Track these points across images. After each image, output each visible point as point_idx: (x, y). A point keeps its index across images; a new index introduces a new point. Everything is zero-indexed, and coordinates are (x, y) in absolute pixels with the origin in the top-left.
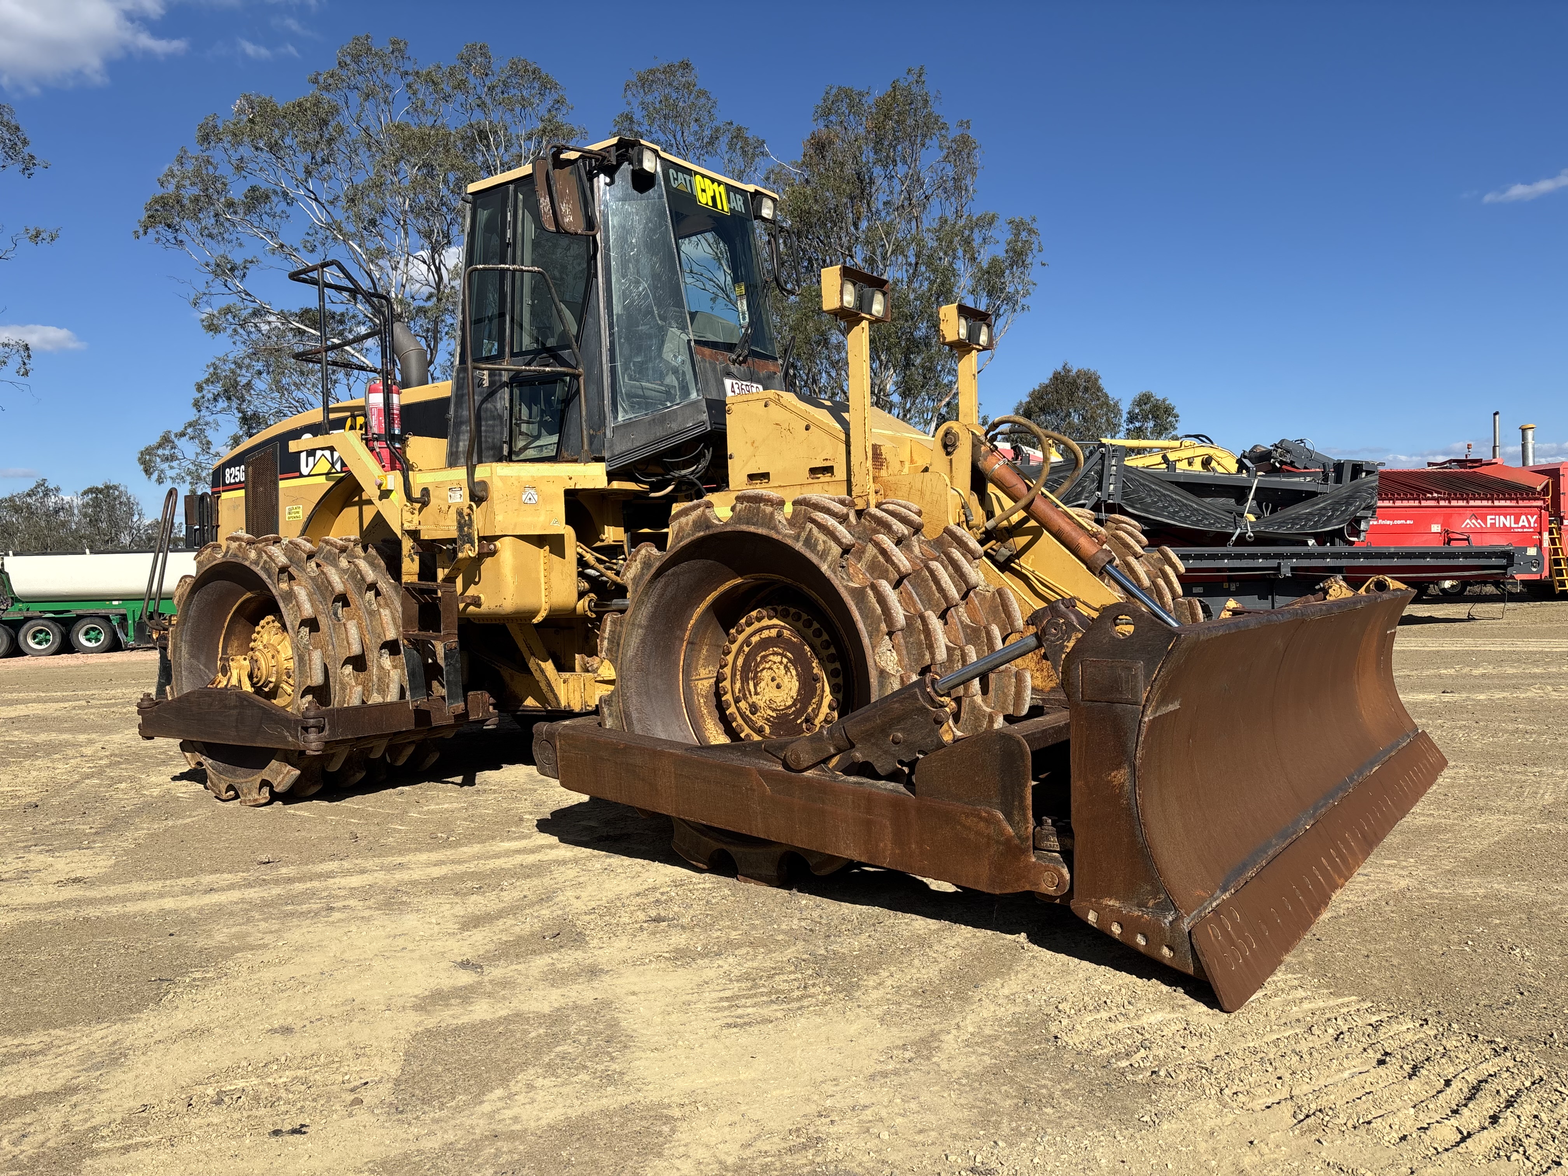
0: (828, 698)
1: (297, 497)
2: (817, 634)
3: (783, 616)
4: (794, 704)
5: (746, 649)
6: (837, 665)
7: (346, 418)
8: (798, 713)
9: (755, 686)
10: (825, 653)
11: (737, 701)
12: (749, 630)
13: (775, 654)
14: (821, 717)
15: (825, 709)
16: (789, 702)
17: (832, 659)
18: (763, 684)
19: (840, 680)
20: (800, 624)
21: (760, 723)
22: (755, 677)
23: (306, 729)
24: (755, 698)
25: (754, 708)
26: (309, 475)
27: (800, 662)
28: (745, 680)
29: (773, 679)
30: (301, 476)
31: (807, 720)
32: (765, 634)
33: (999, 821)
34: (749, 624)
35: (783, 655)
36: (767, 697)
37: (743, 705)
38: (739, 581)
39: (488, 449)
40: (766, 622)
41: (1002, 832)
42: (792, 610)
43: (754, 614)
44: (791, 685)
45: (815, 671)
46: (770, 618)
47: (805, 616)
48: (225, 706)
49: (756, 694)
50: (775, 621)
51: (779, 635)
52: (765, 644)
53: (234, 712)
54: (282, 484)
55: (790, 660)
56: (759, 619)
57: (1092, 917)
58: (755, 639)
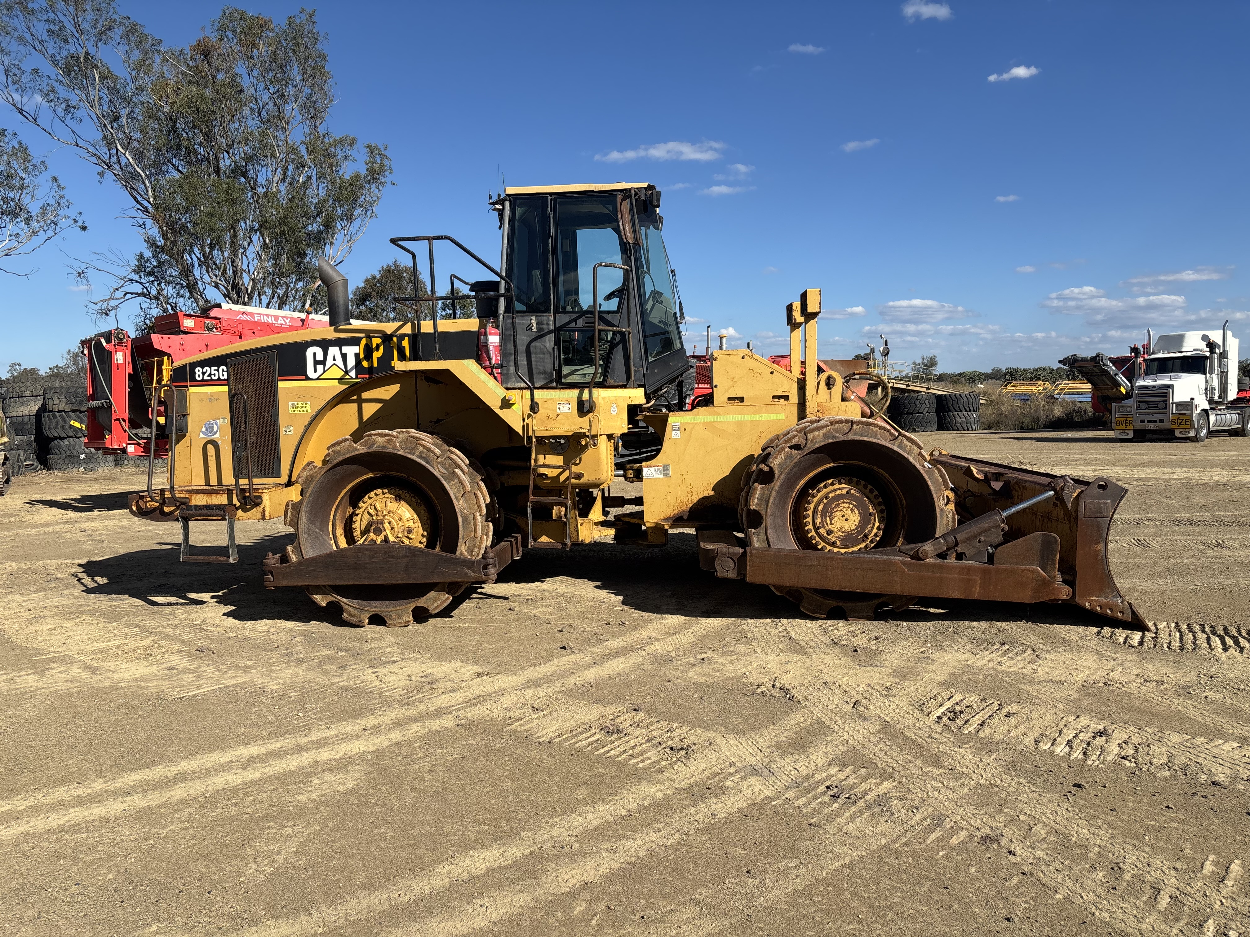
0: (877, 524)
1: (302, 396)
2: (871, 491)
3: (849, 483)
4: (856, 528)
5: (825, 501)
6: (883, 507)
7: (361, 338)
8: (859, 533)
9: (831, 521)
10: (876, 501)
11: (817, 529)
12: (825, 491)
13: (844, 503)
14: (873, 534)
15: (875, 530)
16: (854, 527)
17: (879, 504)
18: (836, 519)
19: (885, 515)
20: (861, 487)
21: (833, 540)
22: (831, 515)
23: (485, 567)
24: (830, 527)
25: (829, 532)
26: (318, 379)
27: (860, 506)
28: (824, 517)
29: (843, 516)
30: (308, 379)
31: (865, 536)
32: (839, 492)
33: (1038, 571)
34: (825, 487)
35: (850, 503)
36: (838, 526)
37: (822, 531)
38: (832, 465)
39: (540, 373)
40: (837, 486)
41: (1040, 575)
42: (855, 480)
43: (830, 481)
44: (855, 519)
45: (871, 511)
46: (840, 483)
47: (863, 482)
48: (393, 557)
49: (831, 524)
50: (843, 486)
51: (847, 493)
52: (838, 498)
53: (404, 560)
54: (281, 384)
55: (854, 506)
56: (832, 484)
57: (1087, 605)
58: (831, 495)
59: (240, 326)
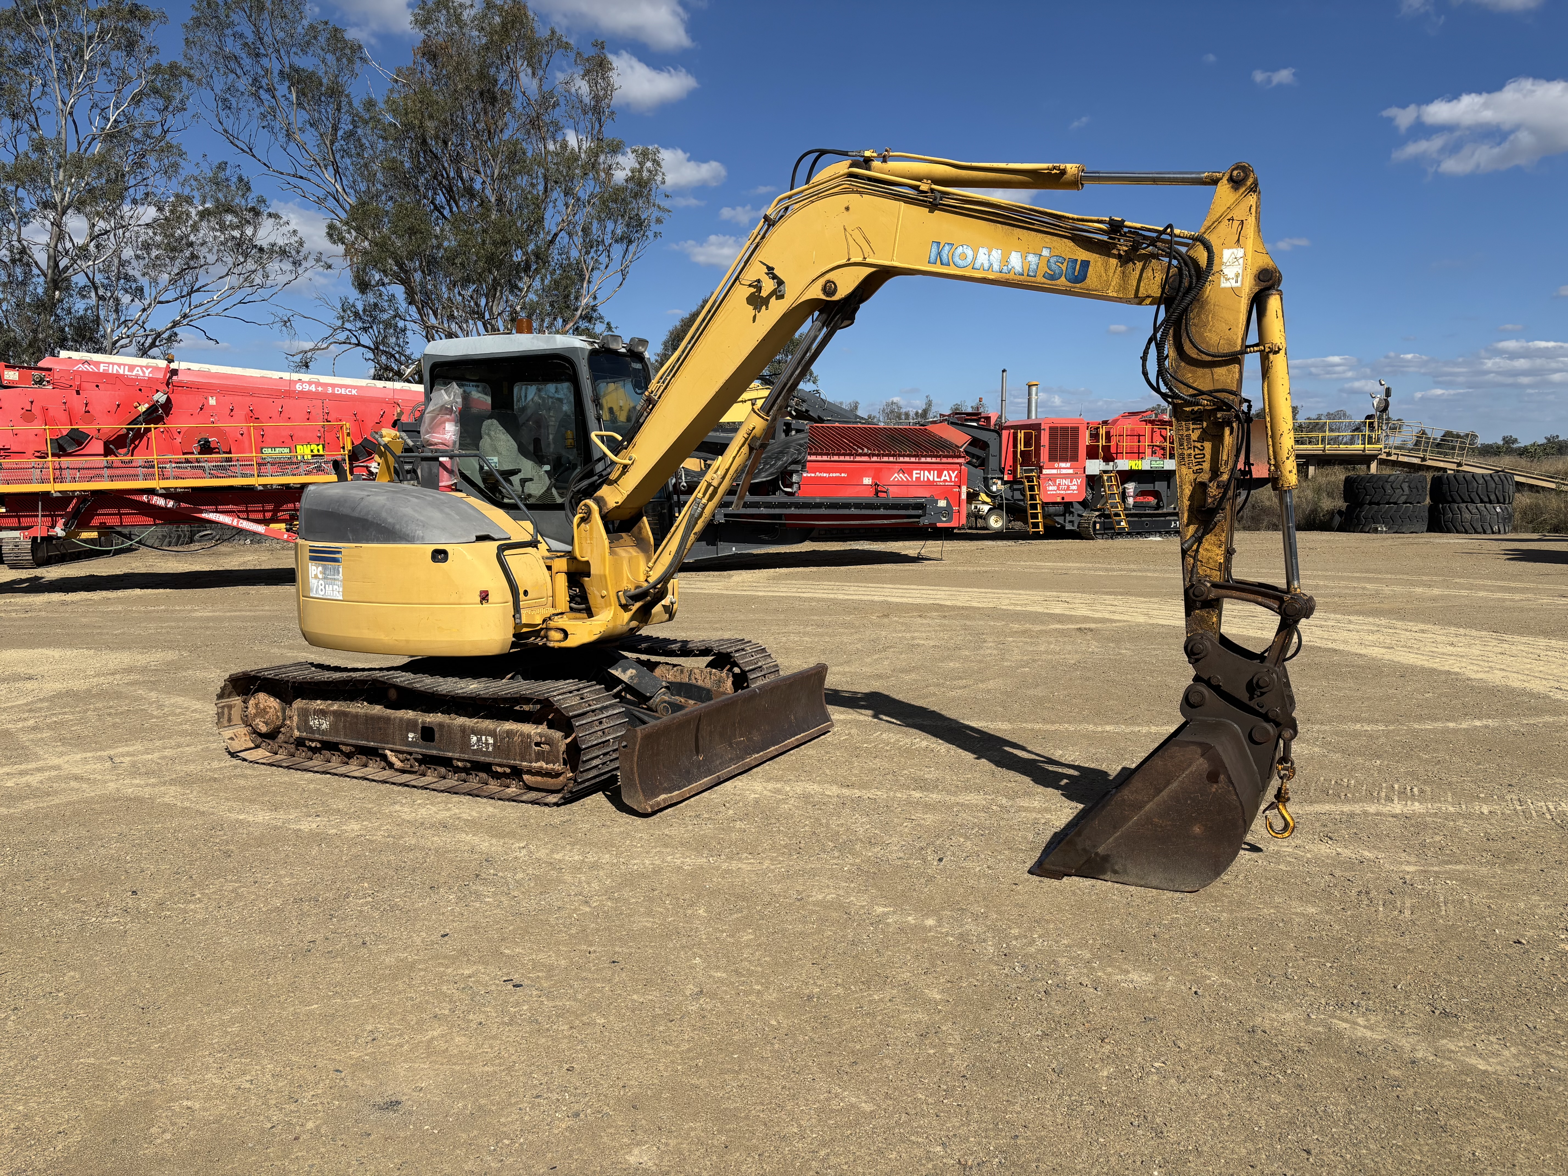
59: (78, 378)
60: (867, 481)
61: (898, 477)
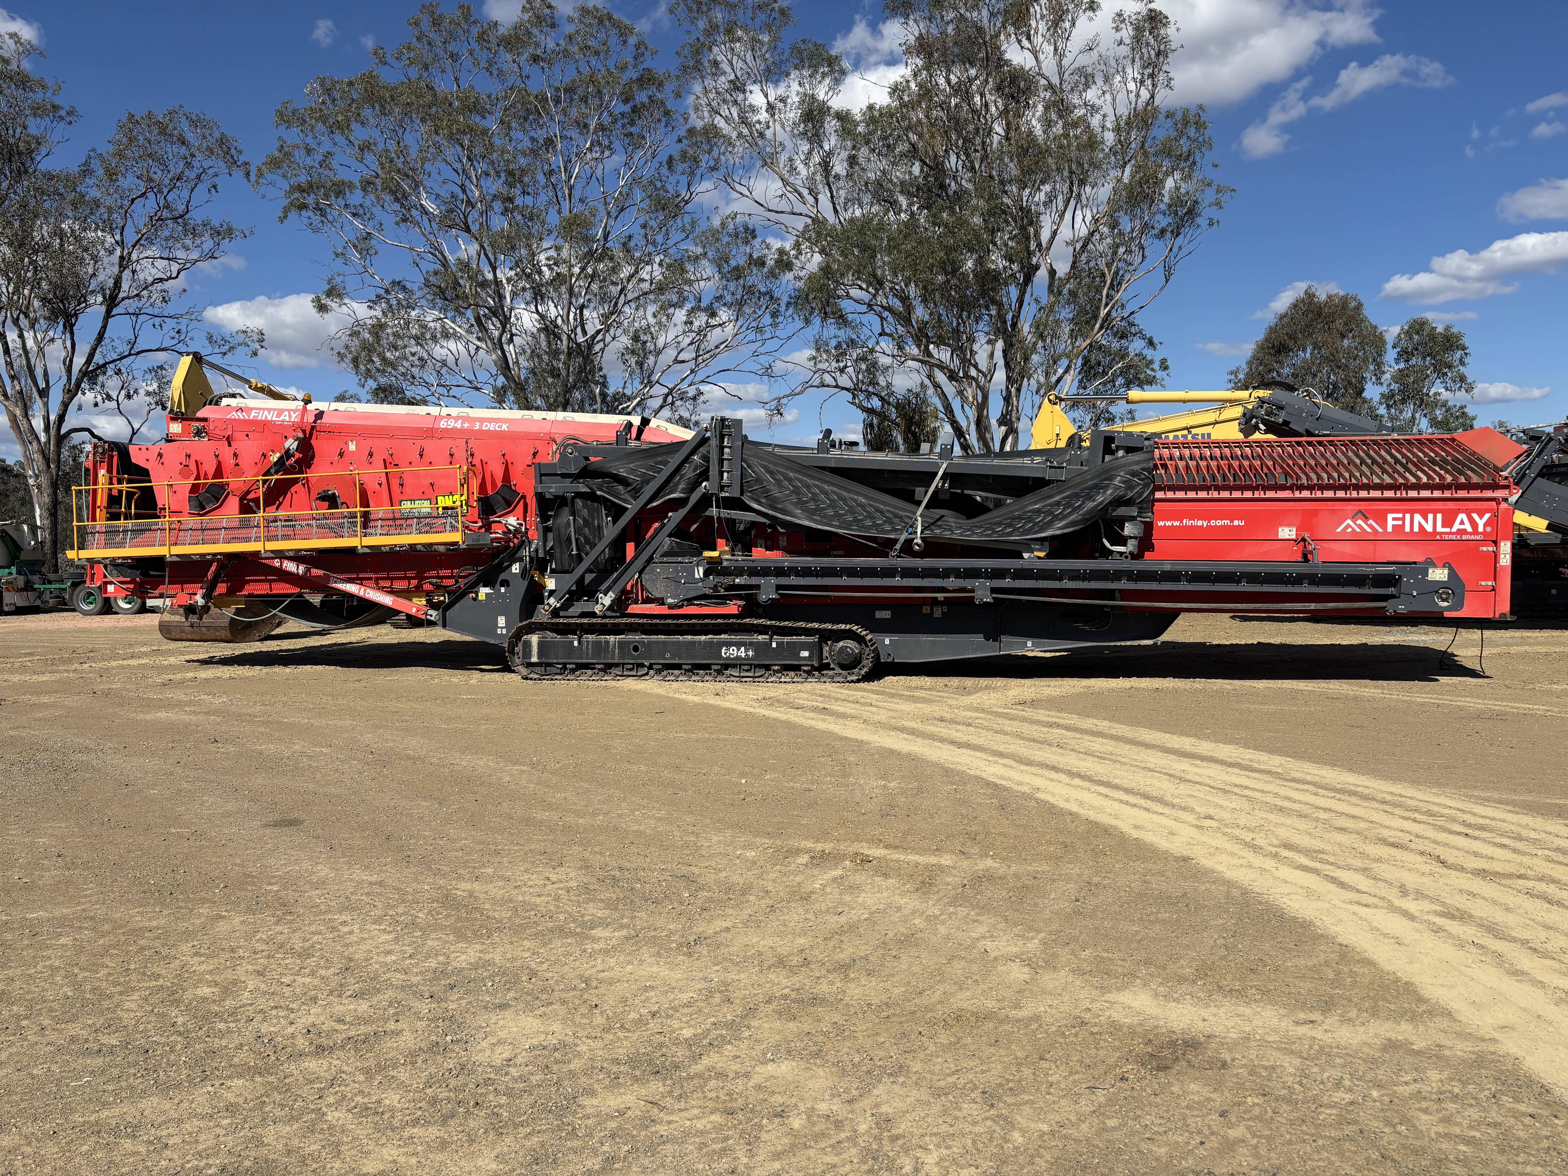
59: (230, 426)
60: (1287, 532)
61: (1350, 525)
